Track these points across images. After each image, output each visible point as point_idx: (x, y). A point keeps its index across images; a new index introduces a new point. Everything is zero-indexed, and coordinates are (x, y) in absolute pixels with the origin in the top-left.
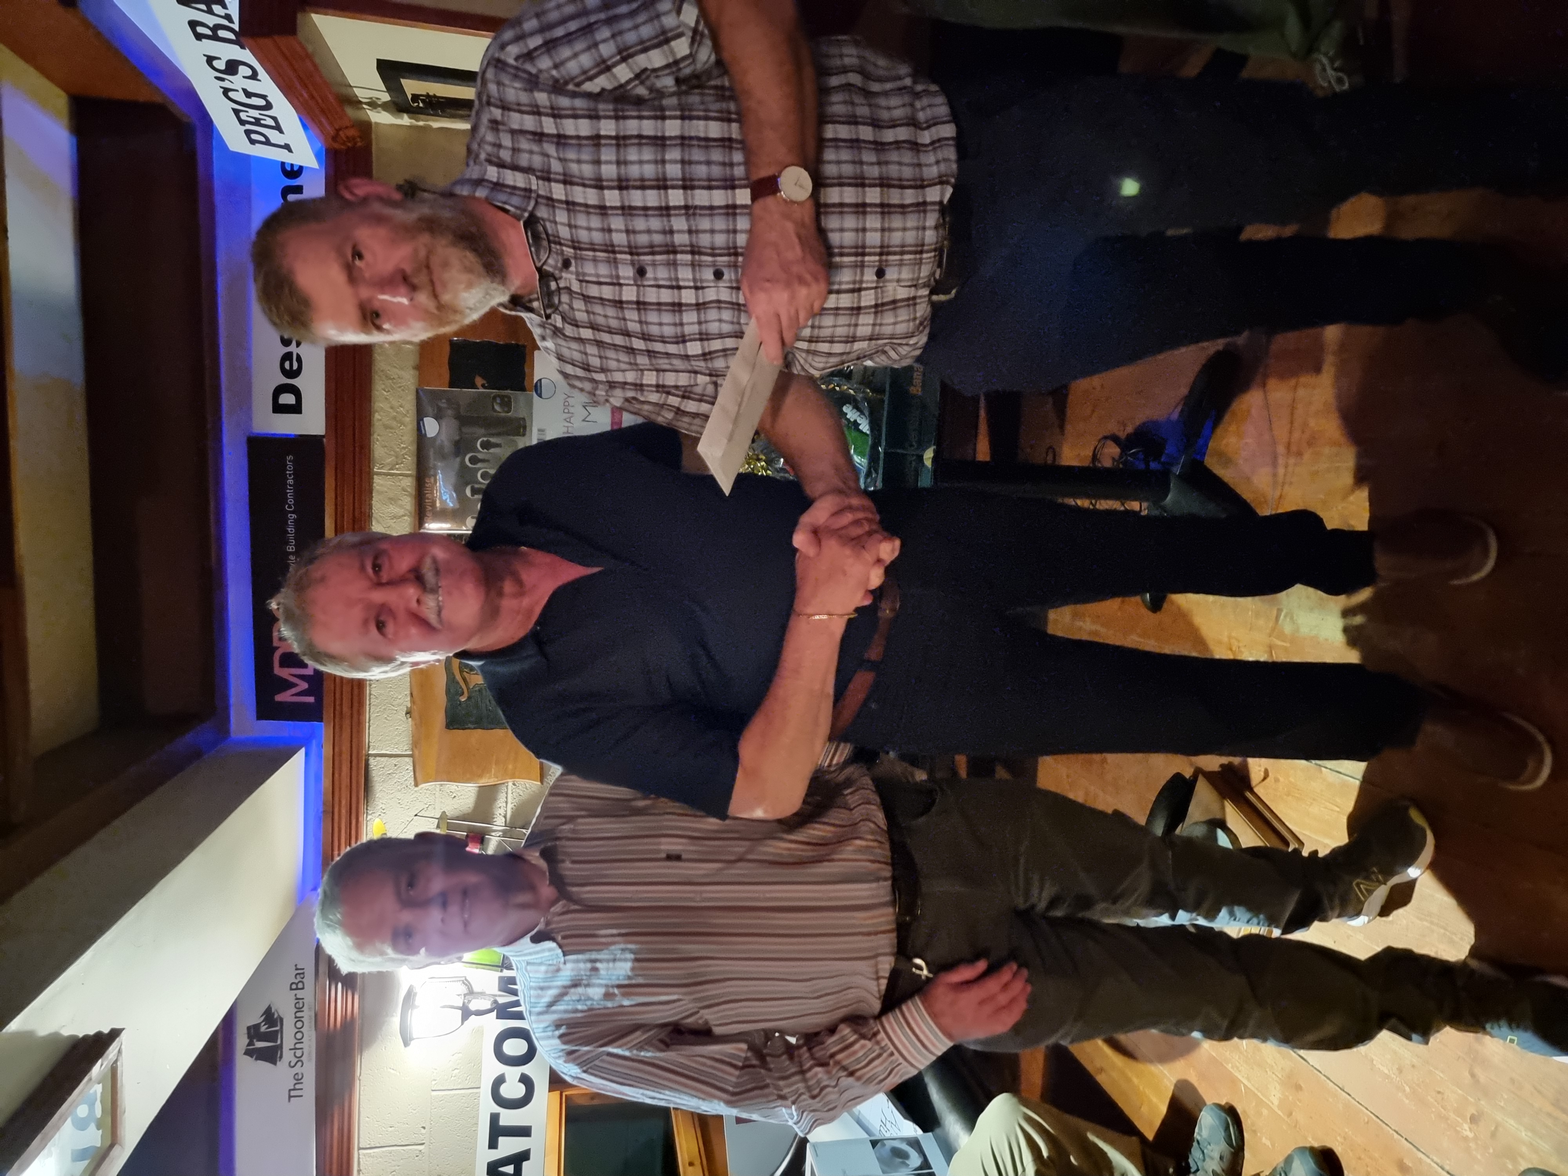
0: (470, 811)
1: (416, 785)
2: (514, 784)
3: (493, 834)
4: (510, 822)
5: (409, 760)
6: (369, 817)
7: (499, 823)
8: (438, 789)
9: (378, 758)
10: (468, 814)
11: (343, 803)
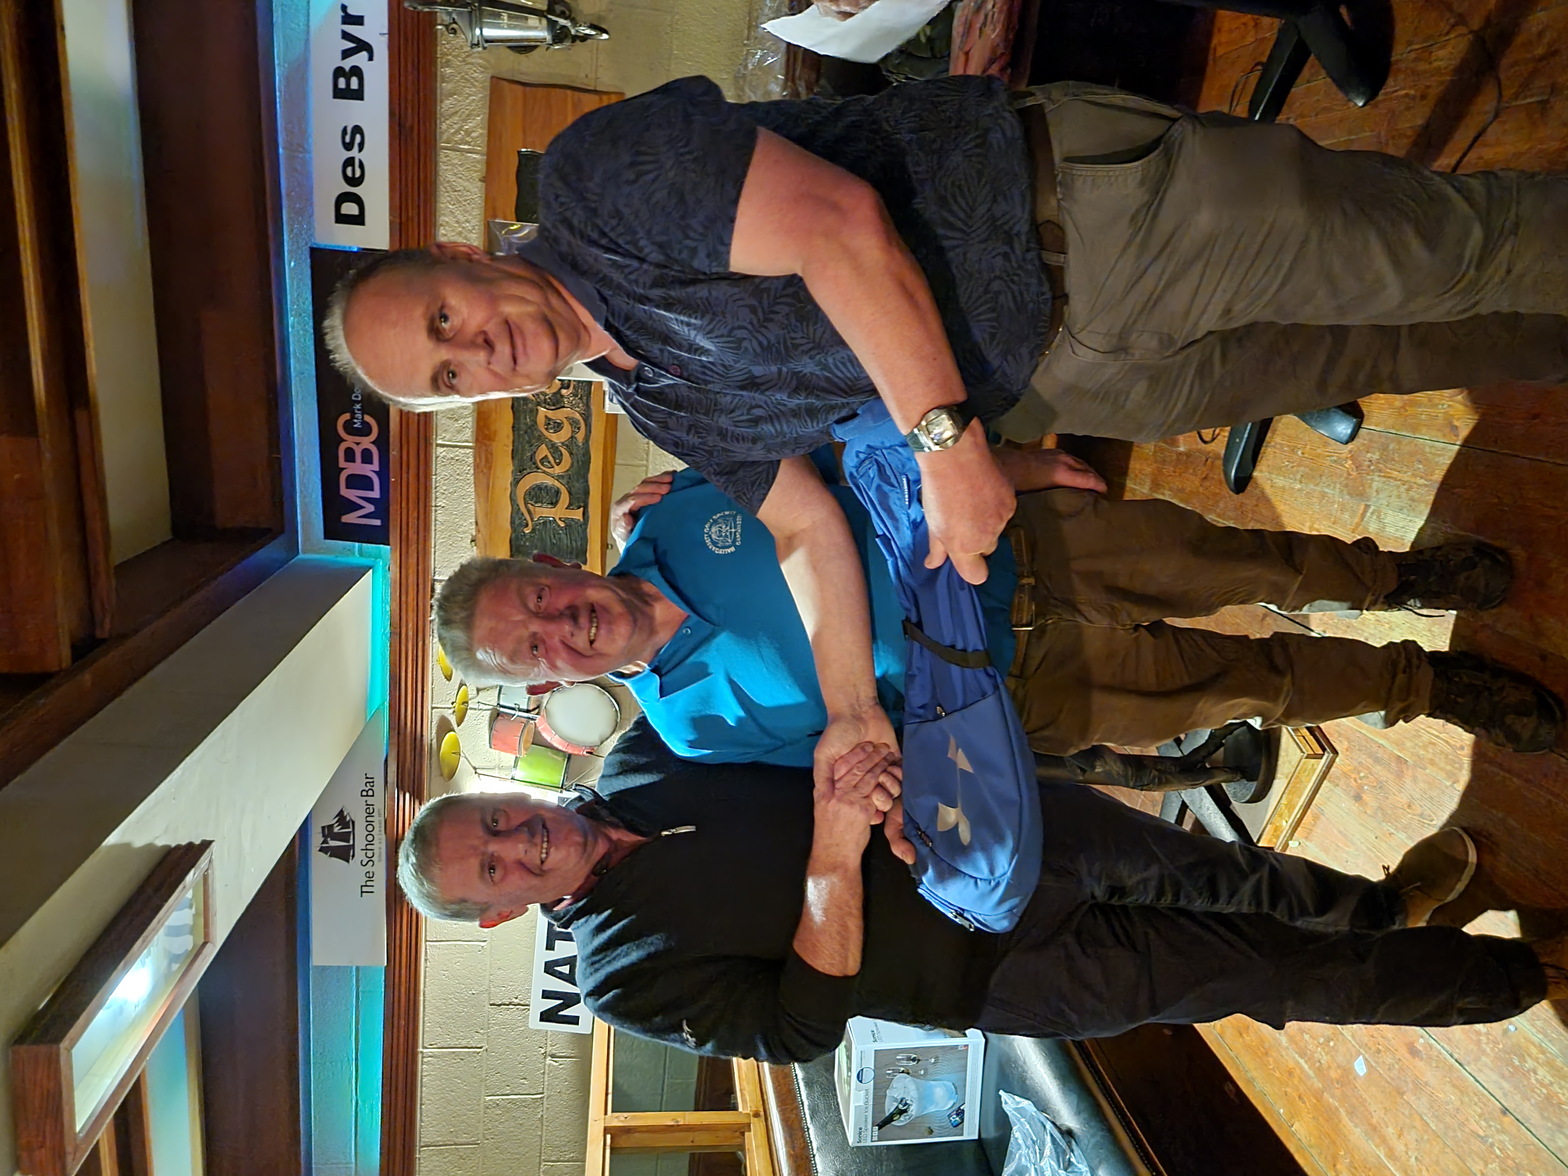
11: (410, 626)
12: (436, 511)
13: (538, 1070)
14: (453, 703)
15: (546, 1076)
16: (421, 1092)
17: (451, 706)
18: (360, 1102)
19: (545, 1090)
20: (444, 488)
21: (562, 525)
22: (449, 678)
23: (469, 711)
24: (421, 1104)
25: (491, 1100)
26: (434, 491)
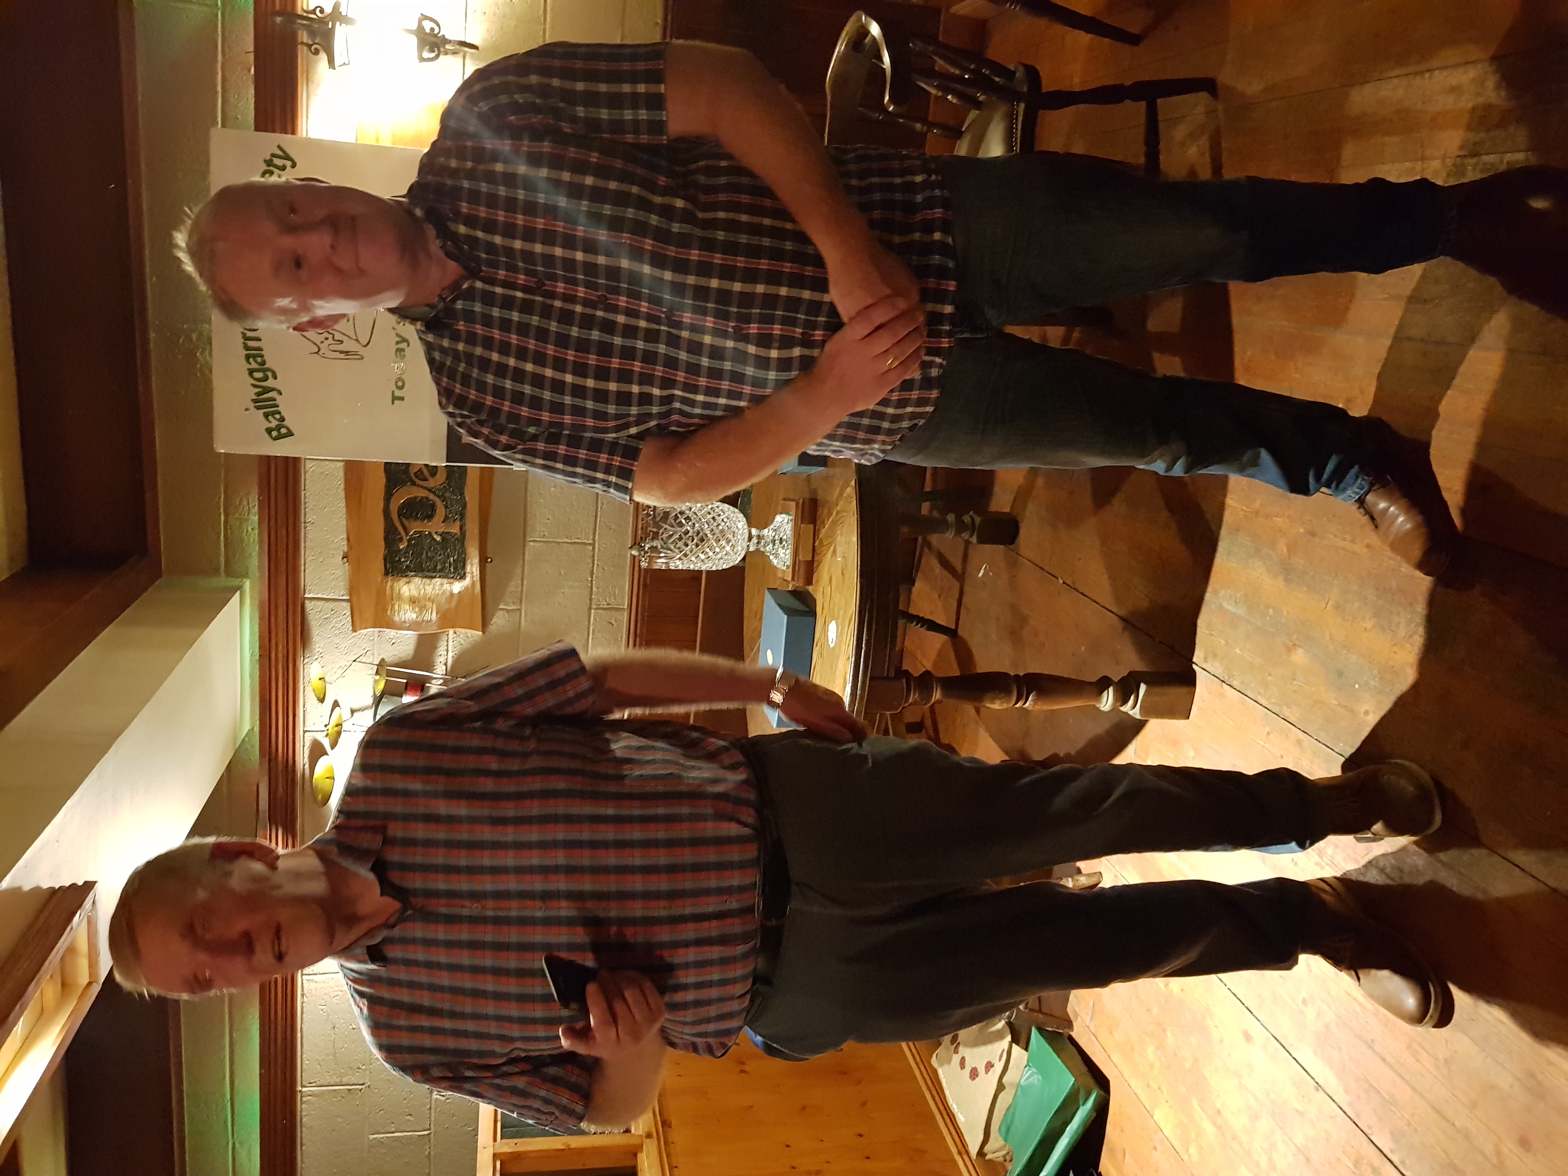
0: (410, 657)
1: (354, 630)
2: (455, 633)
3: (433, 682)
4: (451, 672)
5: (347, 605)
6: (306, 661)
7: (440, 670)
8: (376, 635)
9: (313, 603)
10: (408, 661)
11: (280, 647)
12: (305, 528)
13: (425, 1106)
14: (326, 726)
15: (433, 1111)
16: (301, 1132)
17: (324, 729)
18: (237, 1145)
19: (432, 1126)
20: (314, 503)
21: (438, 538)
22: (322, 700)
23: (343, 733)
24: (302, 1146)
25: (375, 1139)
26: (303, 506)
